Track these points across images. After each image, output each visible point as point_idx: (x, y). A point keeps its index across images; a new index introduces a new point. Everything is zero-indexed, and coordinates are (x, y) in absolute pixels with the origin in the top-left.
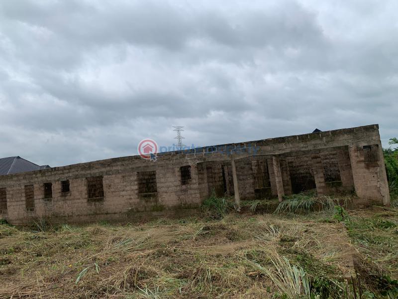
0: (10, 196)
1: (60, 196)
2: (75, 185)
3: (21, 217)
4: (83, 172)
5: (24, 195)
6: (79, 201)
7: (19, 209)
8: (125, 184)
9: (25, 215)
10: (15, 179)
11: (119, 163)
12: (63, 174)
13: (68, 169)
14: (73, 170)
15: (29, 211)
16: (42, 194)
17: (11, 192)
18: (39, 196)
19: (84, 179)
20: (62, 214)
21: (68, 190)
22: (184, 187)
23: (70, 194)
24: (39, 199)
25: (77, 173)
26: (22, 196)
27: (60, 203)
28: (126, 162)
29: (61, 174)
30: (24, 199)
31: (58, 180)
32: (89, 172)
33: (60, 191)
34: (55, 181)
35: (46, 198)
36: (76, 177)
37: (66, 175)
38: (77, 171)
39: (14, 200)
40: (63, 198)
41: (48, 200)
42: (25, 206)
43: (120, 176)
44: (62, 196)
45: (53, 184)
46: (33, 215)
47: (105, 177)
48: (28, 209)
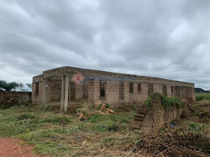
0: (109, 87)
1: (137, 92)
2: (144, 86)
3: (115, 102)
4: (147, 81)
5: (118, 88)
6: (144, 95)
7: (115, 97)
8: (159, 89)
9: (118, 101)
10: (114, 76)
11: (158, 80)
12: (139, 80)
13: (141, 78)
14: (143, 79)
15: (121, 99)
16: (128, 89)
17: (110, 85)
18: (127, 89)
19: (147, 84)
20: (137, 102)
21: (141, 89)
22: (172, 93)
23: (141, 91)
24: (127, 92)
25: (144, 81)
26: (117, 88)
27: (137, 95)
28: (160, 80)
29: (138, 79)
30: (118, 90)
31: (137, 83)
32: (149, 81)
33: (137, 88)
34: (136, 83)
35: (130, 91)
36: (144, 83)
37: (140, 81)
38: (145, 80)
39: (112, 90)
40: (138, 93)
41: (132, 93)
42: (118, 95)
43: (158, 86)
44: (138, 92)
45: (134, 84)
46: (123, 101)
47: (154, 85)
48: (120, 98)
